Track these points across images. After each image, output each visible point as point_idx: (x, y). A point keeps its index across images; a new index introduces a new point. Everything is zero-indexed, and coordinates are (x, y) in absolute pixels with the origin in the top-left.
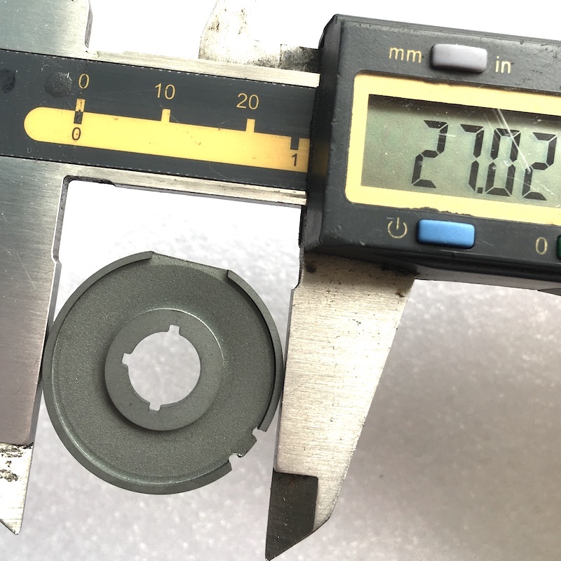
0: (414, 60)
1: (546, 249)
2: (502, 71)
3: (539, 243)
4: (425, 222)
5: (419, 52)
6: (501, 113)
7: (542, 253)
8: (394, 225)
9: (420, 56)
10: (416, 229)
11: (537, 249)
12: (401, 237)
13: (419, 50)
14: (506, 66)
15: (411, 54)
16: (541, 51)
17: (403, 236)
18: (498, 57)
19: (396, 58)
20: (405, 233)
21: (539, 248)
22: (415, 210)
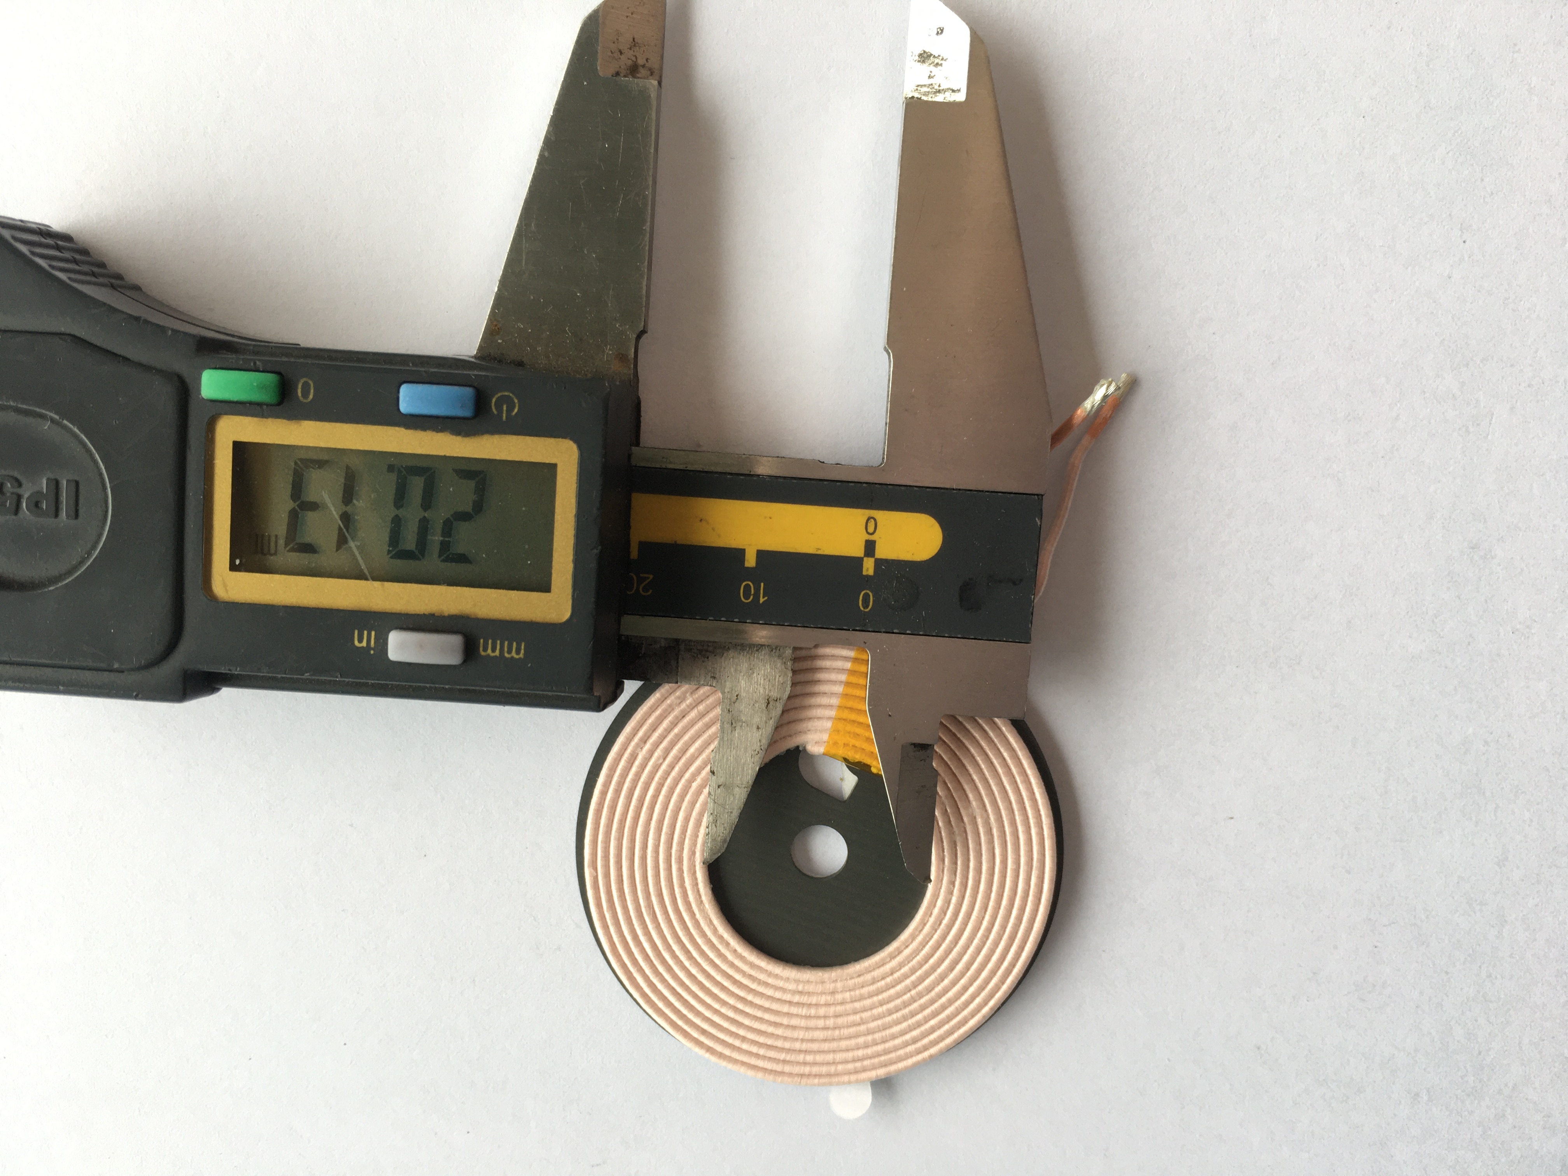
0: (490, 642)
1: (300, 386)
2: (366, 632)
3: (309, 392)
4: (468, 413)
5: (483, 653)
6: (367, 575)
7: (305, 380)
8: (510, 409)
9: (481, 649)
10: (479, 404)
11: (312, 385)
12: (499, 395)
13: (483, 656)
14: (360, 641)
15: (494, 650)
17: (496, 396)
19: (515, 644)
20: (494, 400)
21: (309, 385)
22: (481, 433)
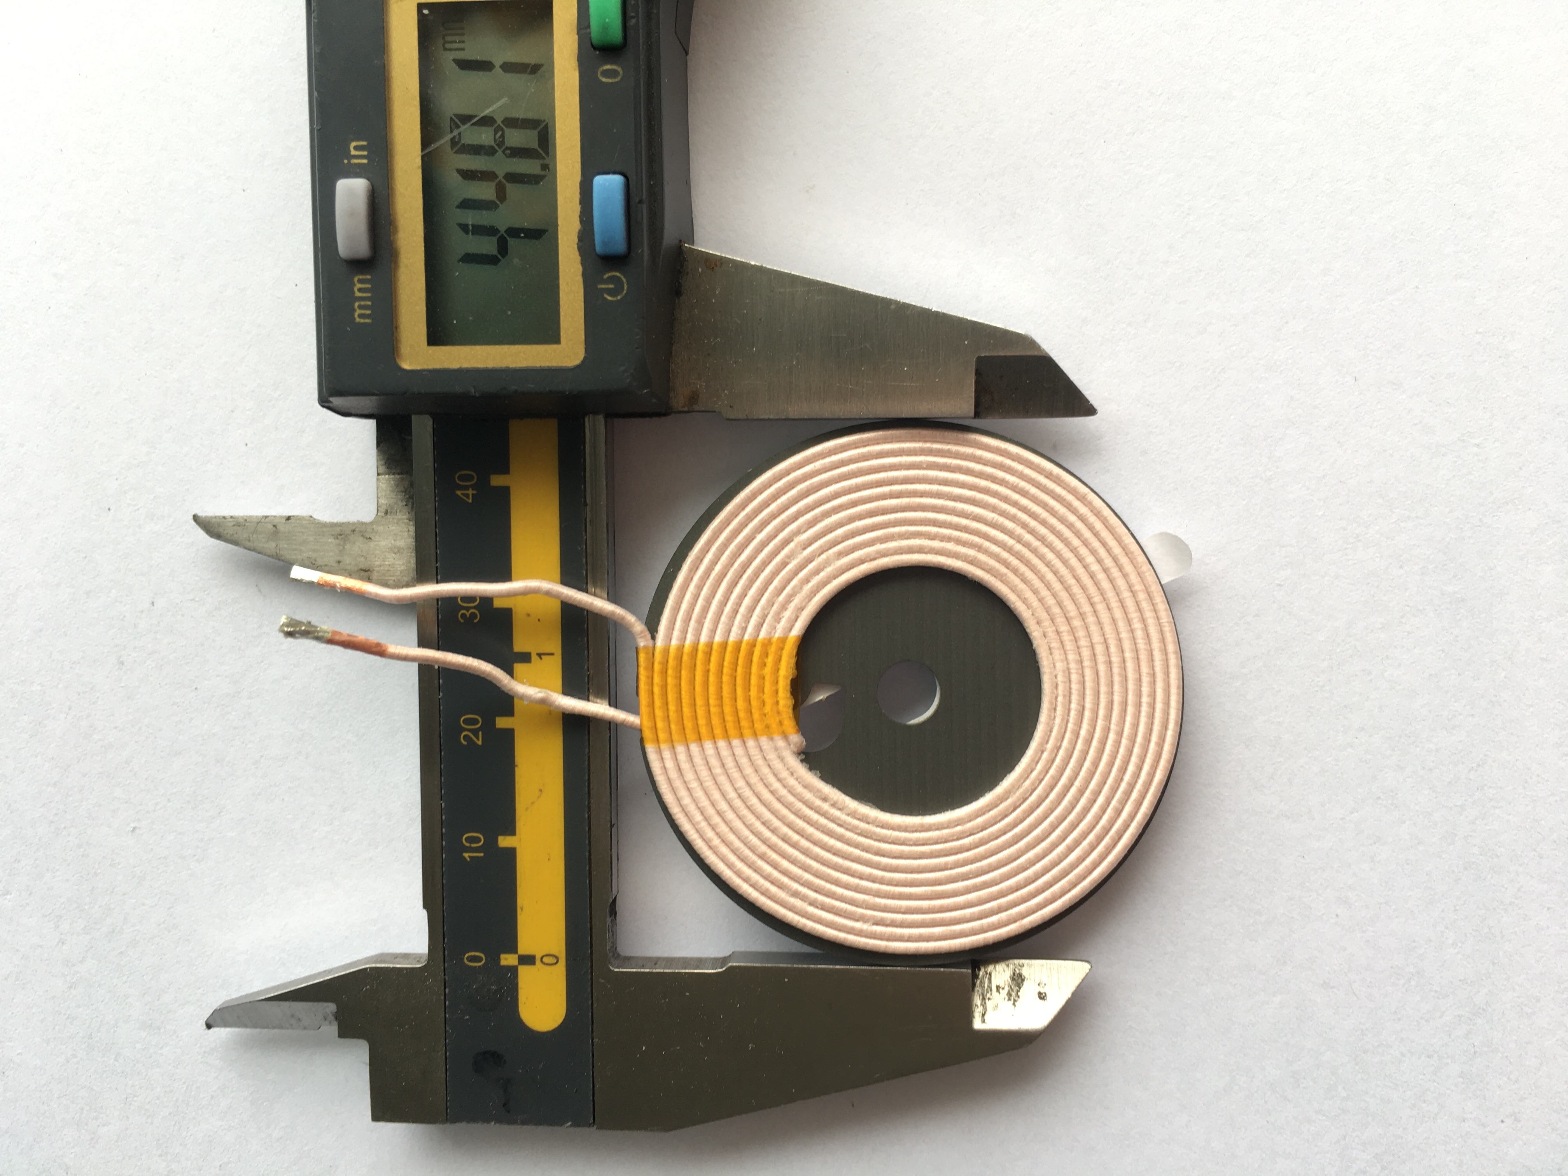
0: (369, 286)
1: (614, 67)
2: (365, 153)
3: (608, 77)
4: (599, 249)
5: (356, 279)
6: (427, 151)
7: (621, 72)
8: (610, 292)
9: (361, 277)
10: (611, 259)
11: (616, 80)
12: (624, 280)
13: (353, 280)
14: (356, 148)
15: (360, 290)
17: (622, 277)
18: (346, 161)
19: (368, 312)
20: (618, 274)
21: (615, 78)
22: (583, 263)
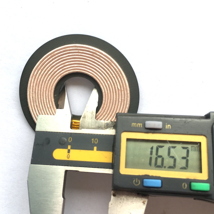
1: (186, 187)
3: (184, 185)
4: (145, 180)
6: (168, 141)
8: (135, 181)
9: (142, 125)
10: (142, 182)
14: (169, 126)
15: (139, 125)
16: (180, 121)
18: (166, 124)
19: (134, 126)
20: (139, 183)
22: (142, 176)
